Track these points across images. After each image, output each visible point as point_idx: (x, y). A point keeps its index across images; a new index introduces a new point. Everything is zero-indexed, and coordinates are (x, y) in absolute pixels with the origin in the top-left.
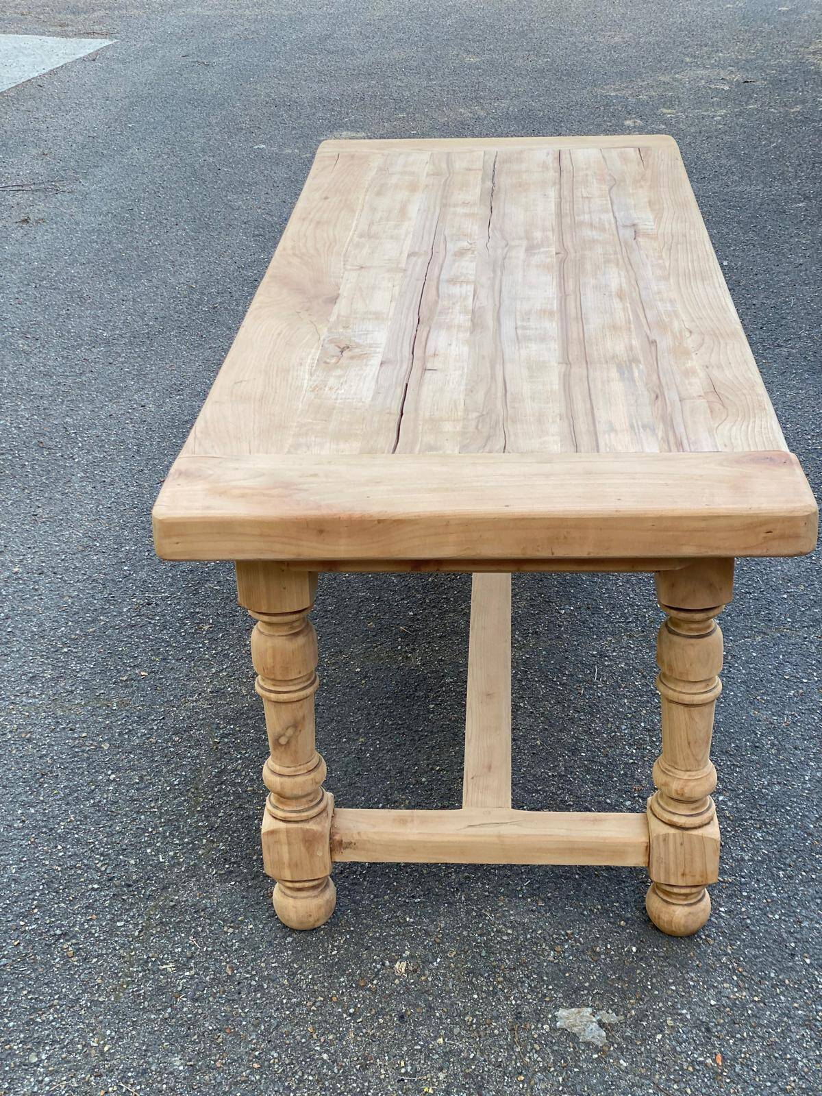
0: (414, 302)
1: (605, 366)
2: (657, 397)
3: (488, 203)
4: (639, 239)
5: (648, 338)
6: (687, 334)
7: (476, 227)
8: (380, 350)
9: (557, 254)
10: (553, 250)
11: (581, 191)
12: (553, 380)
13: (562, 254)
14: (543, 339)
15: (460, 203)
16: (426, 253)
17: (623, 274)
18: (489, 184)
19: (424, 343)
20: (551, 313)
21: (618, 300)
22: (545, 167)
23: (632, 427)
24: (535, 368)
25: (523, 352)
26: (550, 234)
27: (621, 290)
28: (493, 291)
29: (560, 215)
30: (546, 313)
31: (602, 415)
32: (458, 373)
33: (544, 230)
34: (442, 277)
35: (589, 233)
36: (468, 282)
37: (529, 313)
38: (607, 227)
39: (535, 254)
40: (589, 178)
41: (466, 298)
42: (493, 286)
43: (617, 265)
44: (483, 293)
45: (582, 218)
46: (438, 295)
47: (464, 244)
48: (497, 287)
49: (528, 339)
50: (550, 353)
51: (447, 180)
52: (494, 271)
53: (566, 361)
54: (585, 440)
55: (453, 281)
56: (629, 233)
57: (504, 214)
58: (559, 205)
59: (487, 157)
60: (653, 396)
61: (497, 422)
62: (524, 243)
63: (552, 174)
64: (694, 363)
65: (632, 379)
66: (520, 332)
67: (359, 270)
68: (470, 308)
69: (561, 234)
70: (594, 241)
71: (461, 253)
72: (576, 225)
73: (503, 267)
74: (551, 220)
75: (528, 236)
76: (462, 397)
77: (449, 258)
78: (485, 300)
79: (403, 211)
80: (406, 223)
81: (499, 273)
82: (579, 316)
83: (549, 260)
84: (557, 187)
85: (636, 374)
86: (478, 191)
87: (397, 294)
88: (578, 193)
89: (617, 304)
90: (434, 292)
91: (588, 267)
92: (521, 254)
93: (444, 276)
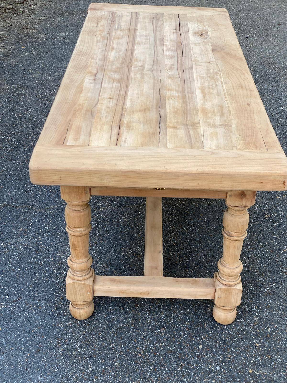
0: (185, 49)
1: (125, 28)
2: (113, 21)
3: (162, 96)
4: (95, 72)
5: (109, 35)
6: (97, 36)
7: (166, 82)
8: (190, 35)
9: (132, 66)
10: (133, 68)
11: (112, 103)
12: (139, 26)
13: (130, 67)
14: (141, 36)
15: (176, 99)
16: (186, 69)
17: (109, 57)
18: (162, 113)
19: (178, 36)
20: (138, 43)
21: (114, 47)
22: (129, 127)
23: (122, 16)
24: (144, 29)
25: (148, 32)
26: (133, 76)
27: (112, 51)
28: (157, 52)
29: (127, 87)
30: (140, 43)
31: (129, 19)
32: (166, 28)
33: (135, 78)
34: (177, 58)
35: (116, 76)
36: (167, 55)
37: (145, 44)
38: (107, 80)
39: (141, 66)
40: (104, 115)
41: (167, 50)
42: (157, 54)
43: (109, 60)
44: (161, 51)
45: (117, 85)
46: (177, 51)
47: (171, 73)
48: (156, 53)
49: (146, 36)
50: (140, 32)
51: (187, 119)
52: (157, 60)
53: (135, 30)
54: (134, 15)
55: (172, 57)
56: (99, 76)
57: (154, 89)
58: (126, 94)
59: (165, 141)
60: (114, 22)
61: (155, 18)
62: (145, 72)
63: (126, 120)
64: (100, 28)
65: (118, 25)
66: (148, 38)
67: (210, 62)
68: (165, 46)
69: (128, 75)
70: (115, 72)
71: (171, 68)
72: (120, 81)
73: (154, 61)
74: (131, 83)
75: (143, 75)
76: (164, 23)
77: (176, 66)
78: (160, 49)
79: (204, 93)
80: (199, 86)
81: (155, 59)
82: (129, 42)
83: (136, 63)
84: (124, 107)
85: (117, 27)
86: (168, 107)
87: (192, 52)
88: (115, 101)
89: (115, 45)
90: (178, 52)
91: (121, 60)
92: (147, 67)
93: (176, 58)
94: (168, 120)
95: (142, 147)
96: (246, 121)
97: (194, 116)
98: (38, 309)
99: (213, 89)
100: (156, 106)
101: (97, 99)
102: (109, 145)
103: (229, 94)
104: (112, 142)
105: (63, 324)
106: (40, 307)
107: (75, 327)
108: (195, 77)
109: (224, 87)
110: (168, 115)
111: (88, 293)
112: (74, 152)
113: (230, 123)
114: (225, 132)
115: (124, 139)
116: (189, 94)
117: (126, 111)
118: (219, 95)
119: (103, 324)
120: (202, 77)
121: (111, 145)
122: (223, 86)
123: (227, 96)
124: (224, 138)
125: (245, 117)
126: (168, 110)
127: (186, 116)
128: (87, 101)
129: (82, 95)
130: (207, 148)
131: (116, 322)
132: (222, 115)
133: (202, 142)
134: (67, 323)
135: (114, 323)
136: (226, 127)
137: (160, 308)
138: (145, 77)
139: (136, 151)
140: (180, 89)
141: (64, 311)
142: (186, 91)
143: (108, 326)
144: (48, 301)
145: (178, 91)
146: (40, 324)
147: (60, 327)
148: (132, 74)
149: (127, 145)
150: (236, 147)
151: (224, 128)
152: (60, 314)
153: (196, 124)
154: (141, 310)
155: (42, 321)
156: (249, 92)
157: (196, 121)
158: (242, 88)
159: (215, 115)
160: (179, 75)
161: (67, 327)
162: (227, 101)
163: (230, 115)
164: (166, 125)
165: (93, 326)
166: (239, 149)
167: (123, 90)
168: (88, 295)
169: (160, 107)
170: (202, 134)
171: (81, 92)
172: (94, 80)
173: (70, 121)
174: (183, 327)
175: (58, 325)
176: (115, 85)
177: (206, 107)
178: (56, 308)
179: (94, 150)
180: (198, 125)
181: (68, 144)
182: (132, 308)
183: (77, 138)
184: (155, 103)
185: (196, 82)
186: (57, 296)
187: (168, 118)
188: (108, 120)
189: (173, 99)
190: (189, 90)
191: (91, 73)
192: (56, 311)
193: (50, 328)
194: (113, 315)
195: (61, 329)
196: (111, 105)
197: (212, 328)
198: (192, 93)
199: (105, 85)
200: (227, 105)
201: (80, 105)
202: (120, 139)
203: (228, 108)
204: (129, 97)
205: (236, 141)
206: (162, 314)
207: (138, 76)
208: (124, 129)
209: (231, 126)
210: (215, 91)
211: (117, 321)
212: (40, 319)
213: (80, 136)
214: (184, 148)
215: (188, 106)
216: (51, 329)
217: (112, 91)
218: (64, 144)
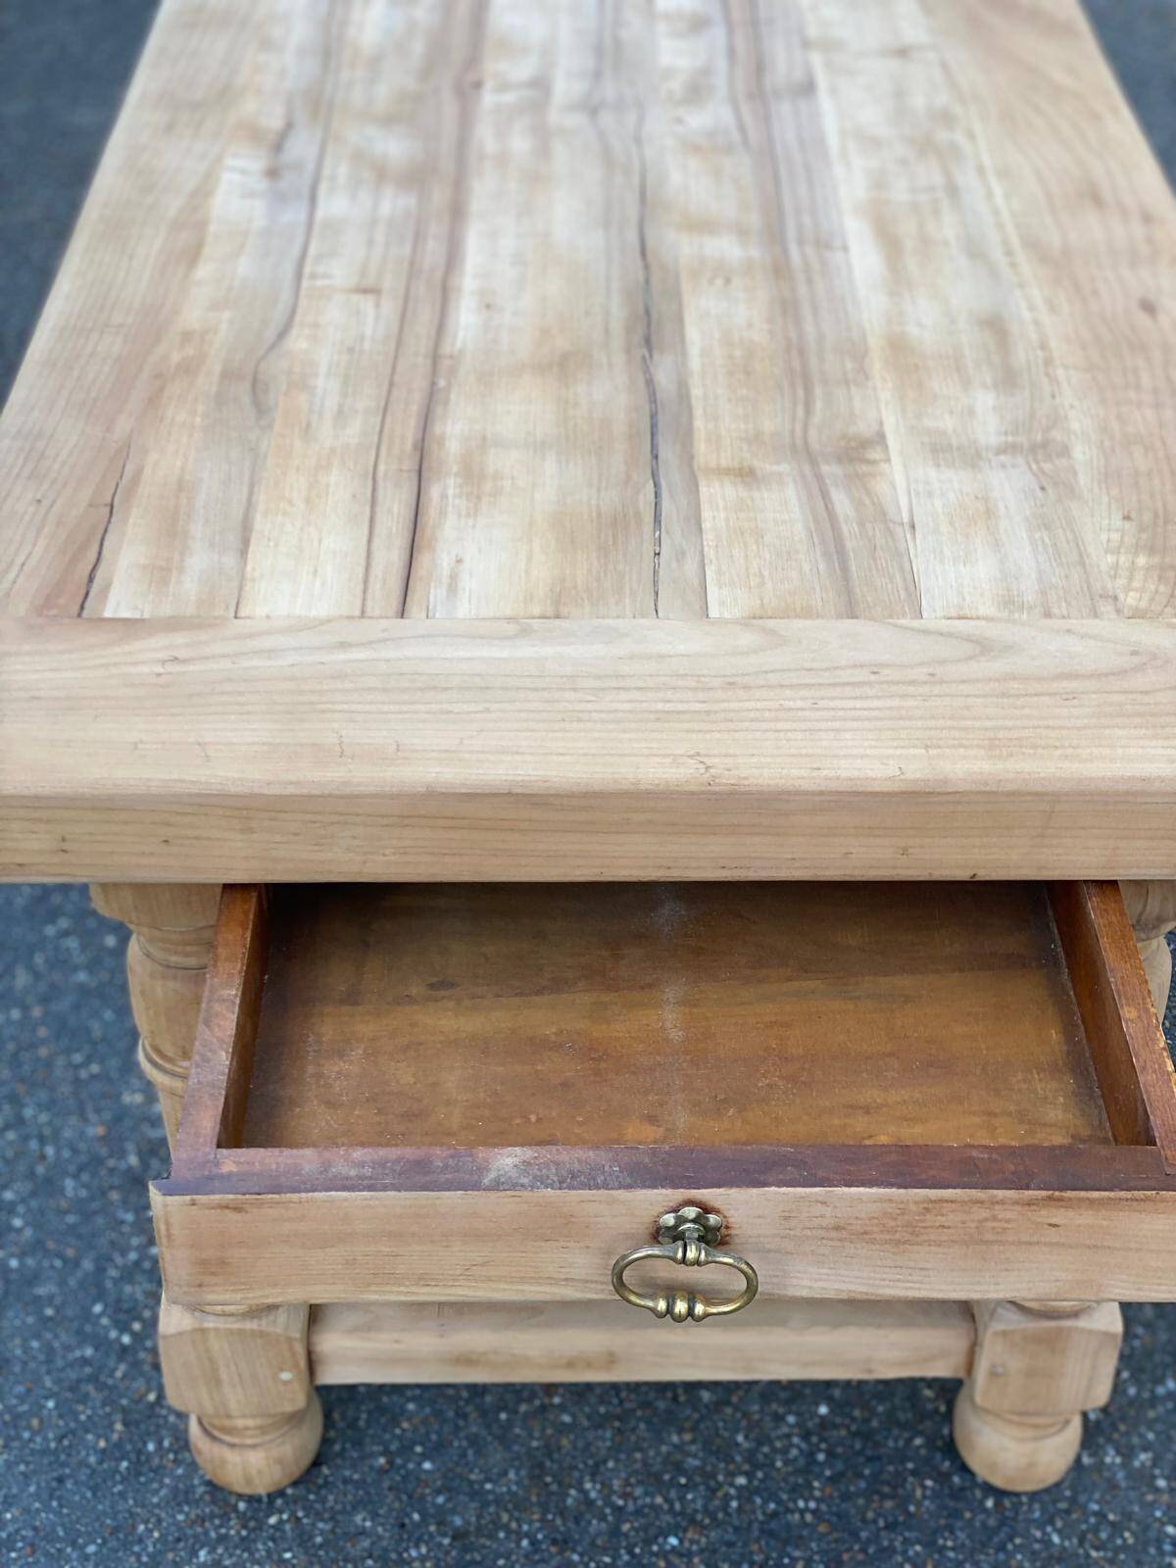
3: (655, 269)
4: (278, 124)
7: (676, 178)
9: (482, 84)
10: (489, 99)
11: (374, 320)
13: (468, 90)
15: (737, 282)
16: (777, 96)
17: (352, 32)
18: (664, 377)
22: (475, 479)
26: (490, 146)
29: (457, 212)
33: (502, 159)
34: (724, 30)
35: (394, 147)
36: (668, 15)
38: (343, 171)
39: (529, 85)
40: (331, 404)
42: (617, 10)
43: (357, 52)
45: (400, 202)
47: (697, 120)
51: (808, 412)
52: (618, 43)
55: (697, 24)
56: (302, 147)
57: (607, 227)
58: (453, 260)
59: (690, 567)
62: (554, 117)
63: (454, 429)
67: (906, 49)
70: (388, 121)
71: (696, 92)
72: (415, 178)
73: (599, 51)
74: (482, 190)
75: (542, 136)
77: (720, 81)
79: (890, 243)
80: (861, 194)
81: (607, 36)
83: (502, 66)
84: (446, 349)
86: (693, 334)
88: (389, 307)
91: (418, 48)
92: (565, 88)
93: (721, 32)
94: (699, 423)
95: (558, 617)
96: (1149, 413)
97: (849, 390)
98: (26, 1435)
99: (936, 212)
100: (629, 330)
101: (286, 296)
102: (357, 613)
103: (1032, 244)
104: (376, 586)
105: (159, 1521)
106: (35, 1422)
107: (223, 1539)
108: (833, 140)
109: (999, 199)
110: (696, 392)
111: (286, 1376)
112: (145, 669)
113: (1057, 435)
114: (1039, 493)
115: (445, 562)
116: (809, 250)
117: (452, 372)
118: (975, 251)
119: (374, 1516)
120: (870, 142)
121: (369, 611)
122: (990, 195)
123: (1021, 257)
124: (1037, 536)
125: (1138, 387)
126: (695, 362)
127: (801, 393)
128: (226, 315)
129: (204, 271)
130: (940, 614)
131: (440, 1500)
132: (1008, 380)
133: (907, 565)
134: (180, 1517)
135: (434, 1504)
136: (1037, 462)
137: (675, 1399)
138: (559, 150)
139: (526, 650)
140: (754, 219)
141: (160, 1443)
142: (791, 234)
143: (403, 1525)
144: (79, 1381)
145: (742, 232)
146: (35, 1529)
147: (140, 1541)
148: (485, 135)
149: (464, 609)
150: (1116, 598)
151: (1028, 463)
152: (140, 1461)
153: (865, 444)
154: (574, 1416)
155: (48, 1509)
156: (1138, 230)
157: (863, 428)
158: (1097, 200)
159: (966, 384)
160: (742, 129)
161: (179, 1540)
162: (1021, 286)
163: (1053, 380)
164: (688, 457)
165: (321, 1525)
166: (1138, 614)
167: (436, 230)
168: (286, 1383)
169: (648, 342)
170: (906, 520)
171: (193, 255)
172: (273, 173)
173: (125, 450)
174: (802, 1512)
175: (134, 1527)
176: (392, 203)
177: (913, 330)
178: (119, 1427)
179: (271, 653)
180: (874, 454)
181: (108, 614)
182: (523, 1408)
183: (169, 570)
184: (618, 313)
185: (839, 171)
186: (124, 1349)
187: (698, 412)
188: (353, 432)
189: (719, 282)
190: (807, 220)
191: (253, 134)
192: (119, 1445)
193: (91, 1549)
194: (424, 1457)
195: (148, 1555)
196: (368, 332)
197: (956, 1514)
198: (825, 243)
199: (334, 205)
200: (1026, 315)
201: (187, 336)
202: (423, 561)
203: (1034, 336)
204: (468, 282)
205: (1110, 559)
206: (687, 1437)
207: (520, 144)
208: (446, 490)
209: (1065, 451)
210: (948, 228)
211: (449, 1490)
212: (37, 1496)
213: (182, 554)
214: (807, 613)
215: (809, 328)
216: (95, 1554)
217: (370, 243)
218: (85, 614)
